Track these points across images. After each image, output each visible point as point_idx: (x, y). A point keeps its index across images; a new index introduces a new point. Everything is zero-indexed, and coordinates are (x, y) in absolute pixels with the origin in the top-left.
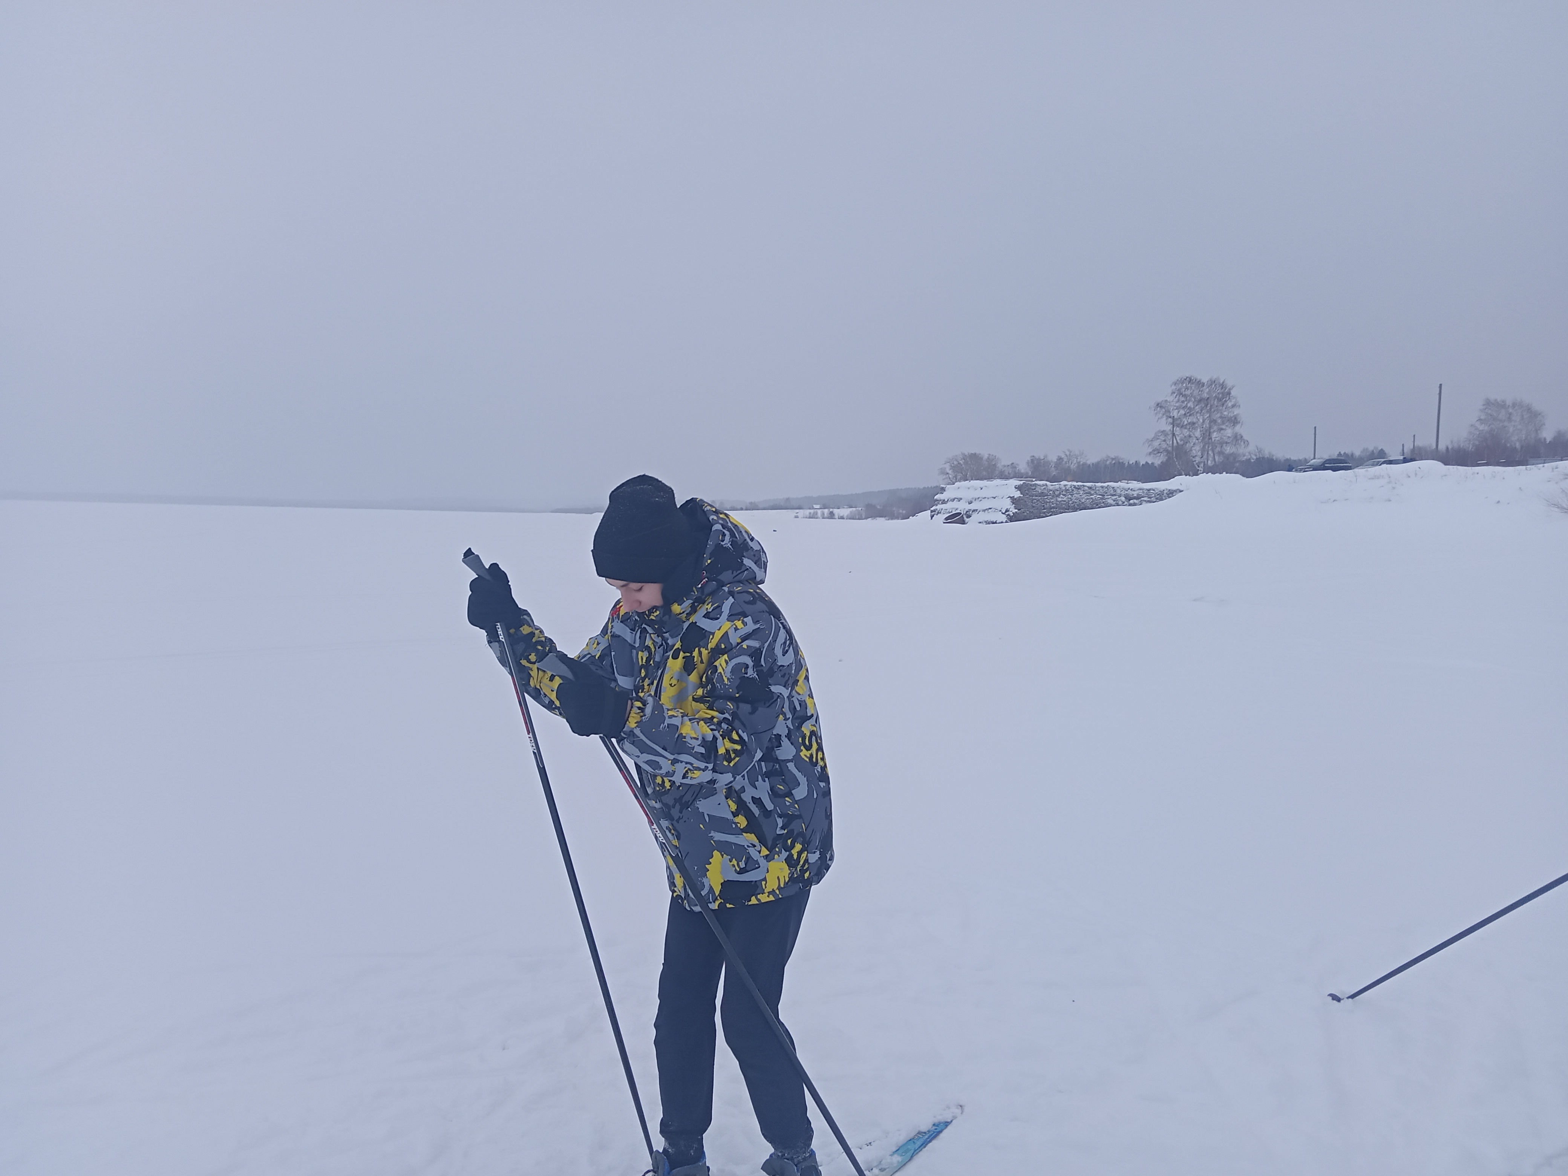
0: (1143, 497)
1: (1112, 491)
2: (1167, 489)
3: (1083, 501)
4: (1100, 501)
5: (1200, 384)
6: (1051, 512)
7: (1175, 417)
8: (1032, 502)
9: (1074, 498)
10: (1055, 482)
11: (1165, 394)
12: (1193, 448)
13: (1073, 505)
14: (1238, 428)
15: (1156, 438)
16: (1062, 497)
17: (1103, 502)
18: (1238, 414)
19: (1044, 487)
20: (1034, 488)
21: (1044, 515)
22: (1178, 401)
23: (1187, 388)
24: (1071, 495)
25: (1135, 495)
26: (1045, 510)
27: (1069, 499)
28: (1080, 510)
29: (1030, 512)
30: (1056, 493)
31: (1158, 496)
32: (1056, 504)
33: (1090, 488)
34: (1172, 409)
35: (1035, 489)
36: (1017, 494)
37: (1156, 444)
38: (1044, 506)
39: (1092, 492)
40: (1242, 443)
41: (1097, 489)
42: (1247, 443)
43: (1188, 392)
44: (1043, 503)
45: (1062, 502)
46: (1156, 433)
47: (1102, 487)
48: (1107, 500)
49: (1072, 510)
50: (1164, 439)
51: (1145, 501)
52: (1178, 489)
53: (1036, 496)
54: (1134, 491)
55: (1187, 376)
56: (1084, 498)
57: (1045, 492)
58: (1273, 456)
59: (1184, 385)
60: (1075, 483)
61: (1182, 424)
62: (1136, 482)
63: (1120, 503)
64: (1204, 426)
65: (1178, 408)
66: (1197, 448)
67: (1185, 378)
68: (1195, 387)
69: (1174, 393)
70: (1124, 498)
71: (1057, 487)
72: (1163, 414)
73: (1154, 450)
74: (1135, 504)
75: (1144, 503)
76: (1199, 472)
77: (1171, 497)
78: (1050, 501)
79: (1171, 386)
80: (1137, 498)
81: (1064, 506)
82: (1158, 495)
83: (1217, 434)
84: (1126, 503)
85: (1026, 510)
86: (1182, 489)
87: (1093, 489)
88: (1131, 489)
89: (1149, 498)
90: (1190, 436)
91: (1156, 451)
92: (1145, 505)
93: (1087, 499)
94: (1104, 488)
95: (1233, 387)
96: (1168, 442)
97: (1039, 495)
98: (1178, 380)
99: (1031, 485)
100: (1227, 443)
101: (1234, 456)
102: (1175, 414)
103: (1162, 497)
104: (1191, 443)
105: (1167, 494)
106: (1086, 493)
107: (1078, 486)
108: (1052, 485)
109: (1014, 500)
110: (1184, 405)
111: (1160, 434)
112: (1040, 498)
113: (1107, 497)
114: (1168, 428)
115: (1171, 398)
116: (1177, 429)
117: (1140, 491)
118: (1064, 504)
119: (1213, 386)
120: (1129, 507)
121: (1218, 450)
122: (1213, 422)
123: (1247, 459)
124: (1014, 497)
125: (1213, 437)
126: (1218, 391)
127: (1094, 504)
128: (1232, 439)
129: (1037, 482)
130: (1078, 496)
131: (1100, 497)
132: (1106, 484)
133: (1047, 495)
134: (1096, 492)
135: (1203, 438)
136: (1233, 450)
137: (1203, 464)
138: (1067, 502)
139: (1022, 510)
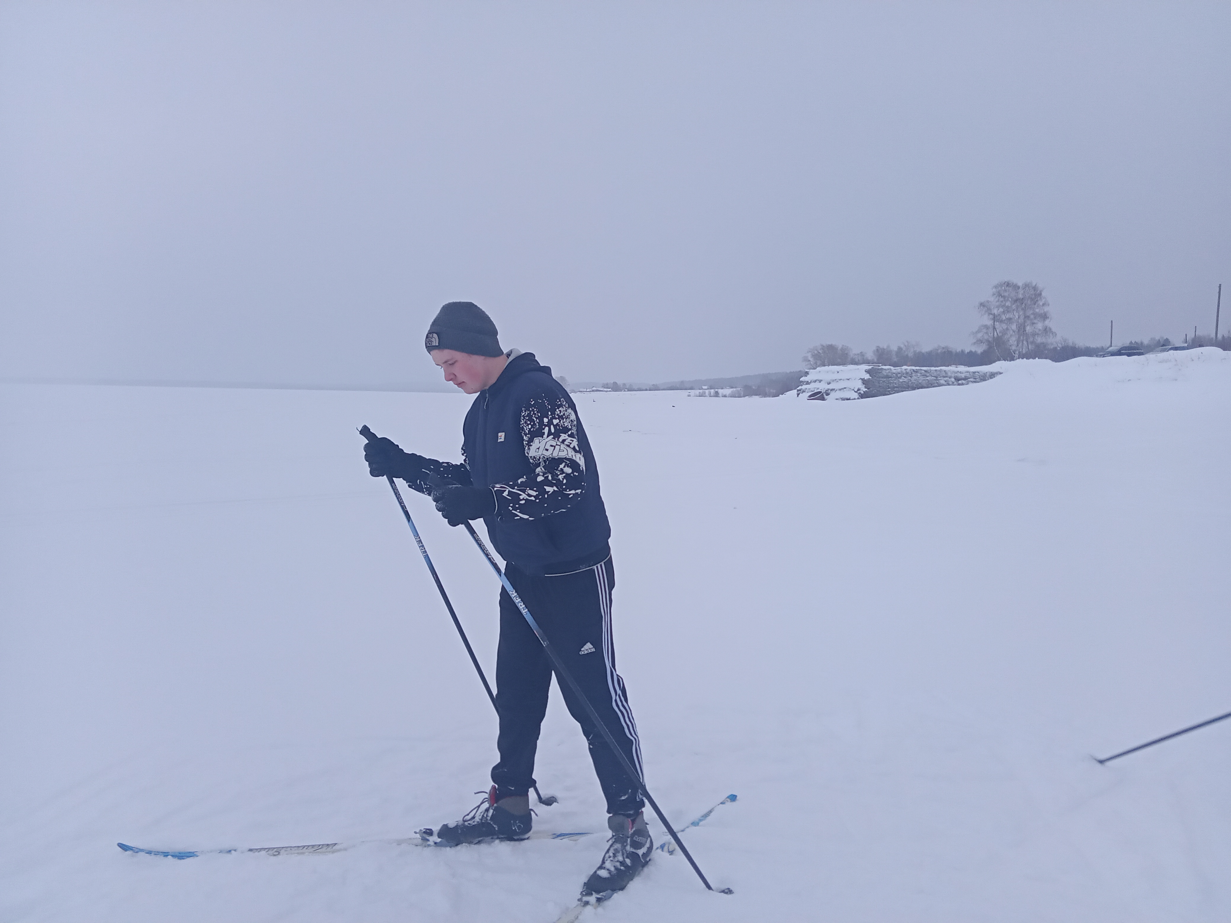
0: (969, 378)
1: (944, 374)
2: (989, 372)
3: (920, 382)
4: (934, 381)
5: (1016, 287)
6: (894, 390)
7: (996, 314)
8: (879, 383)
9: (913, 379)
10: (897, 367)
12: (1010, 339)
13: (912, 385)
14: (1047, 322)
15: (979, 331)
16: (903, 379)
17: (937, 383)
18: (1047, 311)
19: (888, 371)
21: (889, 393)
22: (998, 300)
23: (1005, 291)
24: (910, 377)
25: (963, 377)
26: (890, 389)
27: (909, 381)
28: (918, 389)
29: (876, 390)
30: (898, 376)
31: (982, 378)
32: (898, 384)
33: (926, 371)
34: (993, 307)
35: (881, 372)
36: (867, 377)
37: (980, 335)
38: (888, 386)
39: (928, 375)
40: (1051, 335)
41: (932, 372)
42: (1055, 334)
43: (1006, 294)
44: (888, 384)
45: (903, 383)
46: (979, 327)
47: (936, 370)
48: (939, 381)
49: (910, 389)
50: (985, 331)
51: (971, 381)
52: (998, 372)
53: (882, 378)
54: (962, 373)
55: (1006, 280)
56: (921, 380)
57: (890, 374)
58: (1076, 344)
59: (1003, 288)
60: (913, 368)
61: (1001, 319)
62: (963, 366)
63: (951, 383)
64: (1020, 321)
65: (998, 307)
66: (1014, 339)
67: (1004, 282)
68: (1012, 290)
69: (995, 294)
70: (954, 379)
71: (899, 370)
72: (986, 311)
73: (977, 341)
74: (962, 384)
75: (970, 383)
76: (1015, 358)
77: (993, 378)
78: (893, 382)
79: (992, 289)
80: (965, 379)
81: (904, 386)
82: (982, 376)
83: (1030, 327)
84: (955, 383)
85: (874, 389)
86: (1001, 371)
87: (929, 372)
88: (959, 372)
89: (974, 379)
90: (1007, 329)
91: (980, 341)
92: (971, 385)
93: (924, 380)
94: (938, 371)
95: (1043, 289)
96: (989, 334)
97: (884, 377)
98: (998, 284)
99: (878, 369)
100: (1038, 334)
101: (1044, 345)
102: (995, 311)
103: (985, 378)
104: (1008, 335)
105: (990, 376)
106: (923, 375)
107: (916, 370)
108: (895, 369)
109: (864, 381)
110: (1003, 304)
111: (983, 328)
112: (885, 379)
113: (940, 378)
114: (990, 323)
115: (992, 299)
116: (997, 324)
117: (967, 373)
118: (905, 384)
119: (1027, 288)
120: (958, 386)
121: (1031, 339)
122: (1027, 317)
123: (1055, 348)
124: (864, 378)
125: (1027, 329)
126: (1031, 293)
127: (929, 384)
128: (1042, 331)
129: (882, 367)
130: (916, 378)
131: (934, 378)
132: (939, 368)
133: (891, 377)
134: (931, 375)
135: (1019, 331)
136: (1043, 340)
137: (1018, 351)
138: (907, 383)
139: (871, 389)
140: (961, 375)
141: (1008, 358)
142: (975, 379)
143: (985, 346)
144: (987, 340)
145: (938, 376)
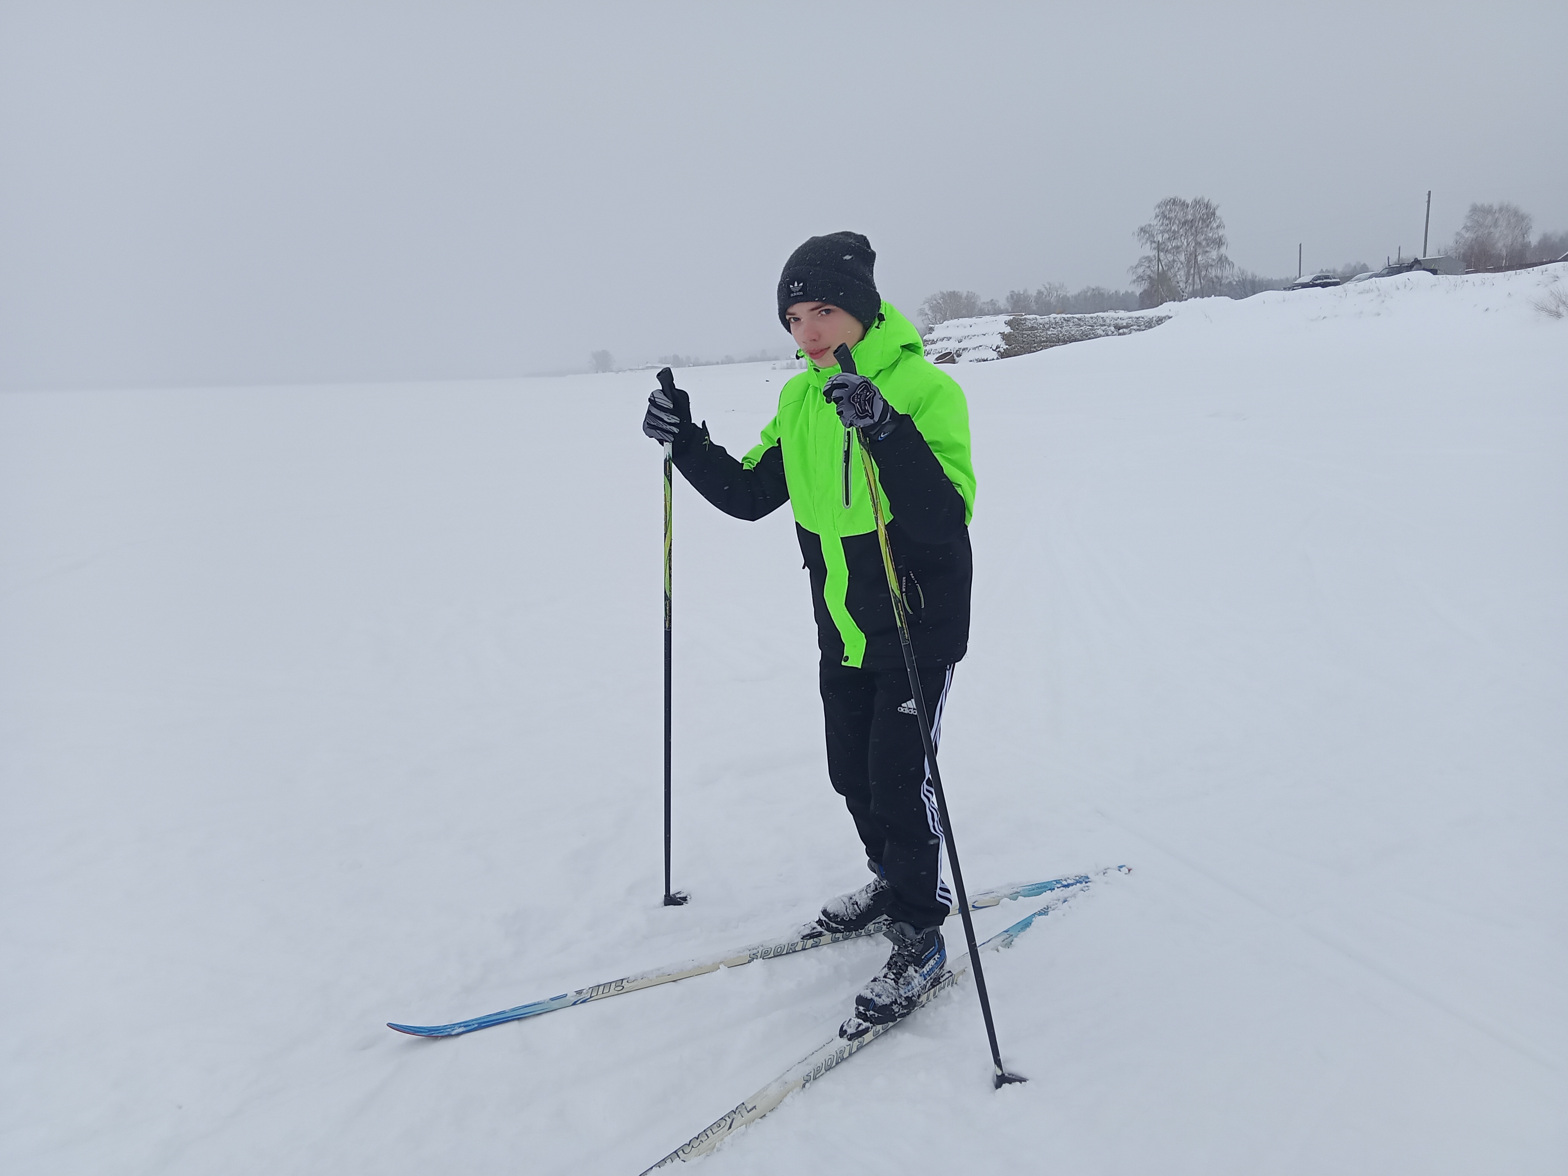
0: (1132, 326)
1: (1102, 321)
2: (1156, 316)
3: (1073, 333)
4: (1090, 332)
5: (1184, 205)
6: (1042, 346)
7: (1160, 241)
8: (1022, 337)
9: (1063, 330)
10: (1044, 316)
12: (1177, 273)
13: (1063, 338)
14: (1223, 250)
15: (1139, 265)
16: (1052, 330)
17: (1093, 333)
18: (1223, 235)
19: (1034, 321)
20: (1023, 322)
21: (1035, 350)
22: (1163, 223)
23: (1171, 210)
24: (1061, 327)
25: (1125, 324)
26: (1036, 345)
27: (1059, 332)
28: (1070, 343)
29: (1021, 347)
30: (1046, 327)
31: (1148, 324)
32: (1047, 338)
33: (1079, 319)
34: (1156, 233)
35: (1024, 324)
36: (1007, 330)
37: (1140, 271)
38: (1034, 340)
39: (1082, 324)
40: (1227, 266)
41: (1086, 320)
42: (1231, 264)
43: (1173, 215)
44: (1034, 338)
45: (1052, 335)
46: (1140, 260)
47: (1092, 318)
48: (1096, 331)
49: (1062, 343)
50: (1148, 265)
51: (1135, 330)
52: (1167, 316)
53: (1026, 331)
54: (1123, 320)
55: (1171, 197)
56: (1074, 331)
57: (1035, 325)
58: (1257, 277)
59: (1168, 207)
60: (1064, 316)
61: (1166, 248)
62: (1123, 311)
63: (1110, 333)
64: (1189, 249)
65: (1162, 232)
66: (1182, 273)
67: (1169, 200)
68: (1179, 209)
69: (1158, 216)
70: (1113, 328)
71: (1047, 320)
72: (1147, 240)
73: (1138, 278)
74: (1124, 334)
75: (1133, 331)
76: (1184, 298)
77: (1160, 324)
78: (1040, 335)
79: (1155, 209)
80: (1126, 327)
81: (1054, 339)
82: (1147, 322)
83: (1202, 257)
84: (1115, 333)
86: (1170, 315)
87: (1083, 321)
88: (1121, 318)
89: (1137, 326)
90: (1174, 261)
91: (1140, 278)
92: (1134, 334)
93: (1077, 330)
94: (1094, 318)
95: (1218, 206)
96: (1152, 269)
97: (1029, 329)
98: (1161, 203)
99: (1021, 320)
100: (1212, 266)
101: (1219, 279)
102: (1159, 238)
103: (1151, 325)
104: (1175, 269)
105: (1157, 322)
106: (1076, 325)
107: (1068, 318)
108: (1042, 319)
109: (1005, 337)
110: (1168, 228)
111: (1143, 261)
112: (1030, 332)
113: (1097, 328)
114: (1153, 253)
115: (1154, 223)
116: (1162, 254)
117: (1129, 320)
118: (1054, 337)
119: (1198, 207)
120: (1119, 336)
121: (1203, 273)
122: (1198, 244)
123: (1230, 282)
124: (1004, 333)
125: (1198, 260)
126: (1203, 212)
127: (1084, 335)
128: (1217, 261)
129: (1025, 316)
130: (1068, 328)
131: (1090, 327)
132: (1095, 315)
133: (1037, 329)
134: (1085, 323)
135: (1189, 262)
136: (1218, 273)
137: (1187, 289)
138: (1057, 335)
139: (1013, 346)
140: (1123, 321)
141: (1177, 299)
142: (1139, 326)
143: (1146, 285)
144: (1149, 277)
145: (1094, 325)
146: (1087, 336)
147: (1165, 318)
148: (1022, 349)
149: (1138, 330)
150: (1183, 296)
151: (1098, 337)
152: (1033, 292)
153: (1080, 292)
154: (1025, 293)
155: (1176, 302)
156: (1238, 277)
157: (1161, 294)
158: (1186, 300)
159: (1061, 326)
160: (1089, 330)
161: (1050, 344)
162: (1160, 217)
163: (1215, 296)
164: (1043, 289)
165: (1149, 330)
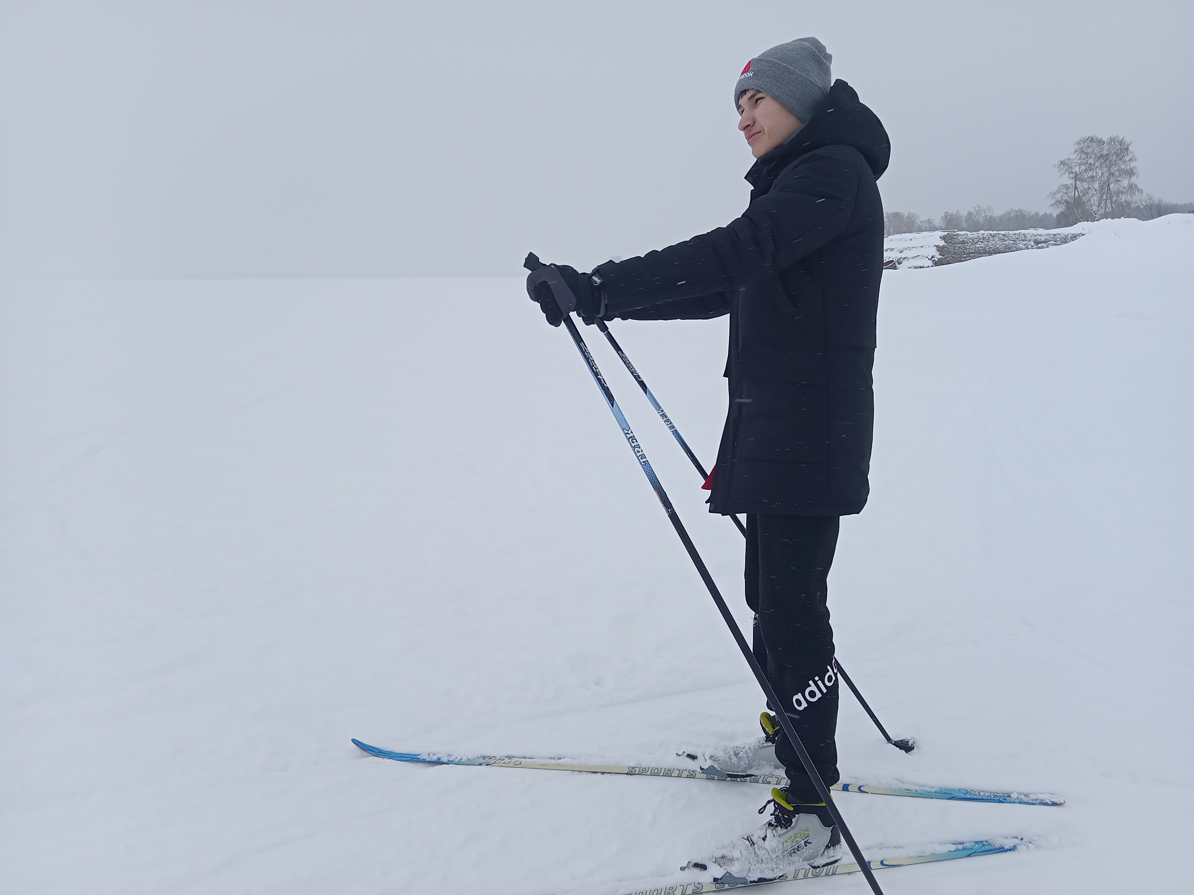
0: (1049, 241)
1: (1023, 237)
2: (1070, 234)
4: (1013, 245)
5: (1101, 142)
6: (971, 256)
7: (1078, 172)
8: (954, 249)
10: (973, 232)
11: (1069, 152)
12: (1091, 198)
13: (989, 250)
14: (1134, 180)
15: (1058, 191)
16: (980, 244)
17: (1015, 247)
18: (1134, 167)
19: (965, 236)
21: (965, 259)
22: (1080, 157)
23: (1088, 147)
24: (987, 242)
25: (1043, 240)
26: (965, 255)
27: (986, 246)
28: (995, 254)
29: (952, 257)
30: (975, 241)
31: (1063, 240)
32: (975, 250)
33: (1004, 235)
34: (1074, 165)
35: (957, 238)
36: (942, 243)
37: (1058, 196)
38: (964, 252)
39: (1006, 239)
40: (1136, 191)
41: (1010, 236)
42: (1140, 191)
43: (1090, 150)
44: (963, 250)
45: (980, 248)
46: (1059, 187)
48: (1018, 245)
49: (988, 255)
50: (1065, 192)
51: (1051, 244)
52: (1080, 233)
53: (958, 244)
54: (1042, 236)
55: (1089, 136)
56: (999, 245)
57: (965, 240)
58: (1162, 202)
59: (1086, 144)
60: (990, 232)
61: (1083, 178)
62: (1043, 229)
63: (1030, 247)
64: (1103, 179)
65: (1080, 165)
66: (1096, 198)
67: (1087, 138)
68: (1096, 146)
69: (1077, 152)
70: (1033, 243)
71: (976, 235)
72: (1066, 171)
73: (1056, 202)
74: (1042, 247)
75: (1051, 246)
76: (1096, 219)
77: (1074, 240)
78: (970, 248)
79: (1074, 145)
80: (1045, 242)
83: (1114, 185)
84: (1035, 246)
85: (949, 255)
86: (1083, 233)
87: (1007, 236)
88: (1040, 235)
90: (1089, 188)
91: (1058, 202)
92: (1051, 247)
93: (1002, 244)
94: (1016, 235)
95: (1131, 143)
96: (1069, 195)
97: (960, 243)
98: (1080, 140)
99: (954, 235)
100: (1122, 192)
101: (1128, 204)
102: (1077, 169)
103: (1066, 240)
104: (1089, 195)
105: (1071, 238)
106: (1001, 240)
107: (994, 234)
108: (971, 234)
109: (939, 249)
110: (1085, 161)
111: (1062, 188)
112: (961, 245)
113: (1019, 242)
114: (1071, 182)
115: (1073, 157)
116: (1078, 182)
117: (1047, 236)
118: (981, 250)
119: (1113, 143)
120: (1038, 249)
121: (1114, 198)
122: (1112, 174)
123: (1138, 206)
124: (939, 245)
125: (1111, 188)
126: (1117, 148)
127: (1007, 248)
128: (1127, 189)
129: (957, 232)
130: (994, 242)
131: (1013, 242)
132: (1017, 232)
133: (967, 243)
134: (1009, 239)
135: (1102, 189)
136: (1128, 199)
137: (1100, 211)
138: (984, 248)
139: (946, 256)
141: (1090, 219)
142: (1056, 241)
143: (1063, 207)
144: (1066, 201)
145: (1016, 240)
146: (1009, 249)
147: (1078, 235)
148: (954, 259)
149: (1054, 244)
150: (1095, 217)
151: (1020, 250)
152: (964, 213)
153: (1005, 213)
154: (958, 214)
155: (1089, 222)
156: (1146, 202)
157: (1076, 216)
158: (1098, 220)
159: (988, 240)
160: (1012, 244)
161: (977, 255)
162: (1078, 152)
163: (1124, 218)
164: (973, 211)
165: (1064, 244)
